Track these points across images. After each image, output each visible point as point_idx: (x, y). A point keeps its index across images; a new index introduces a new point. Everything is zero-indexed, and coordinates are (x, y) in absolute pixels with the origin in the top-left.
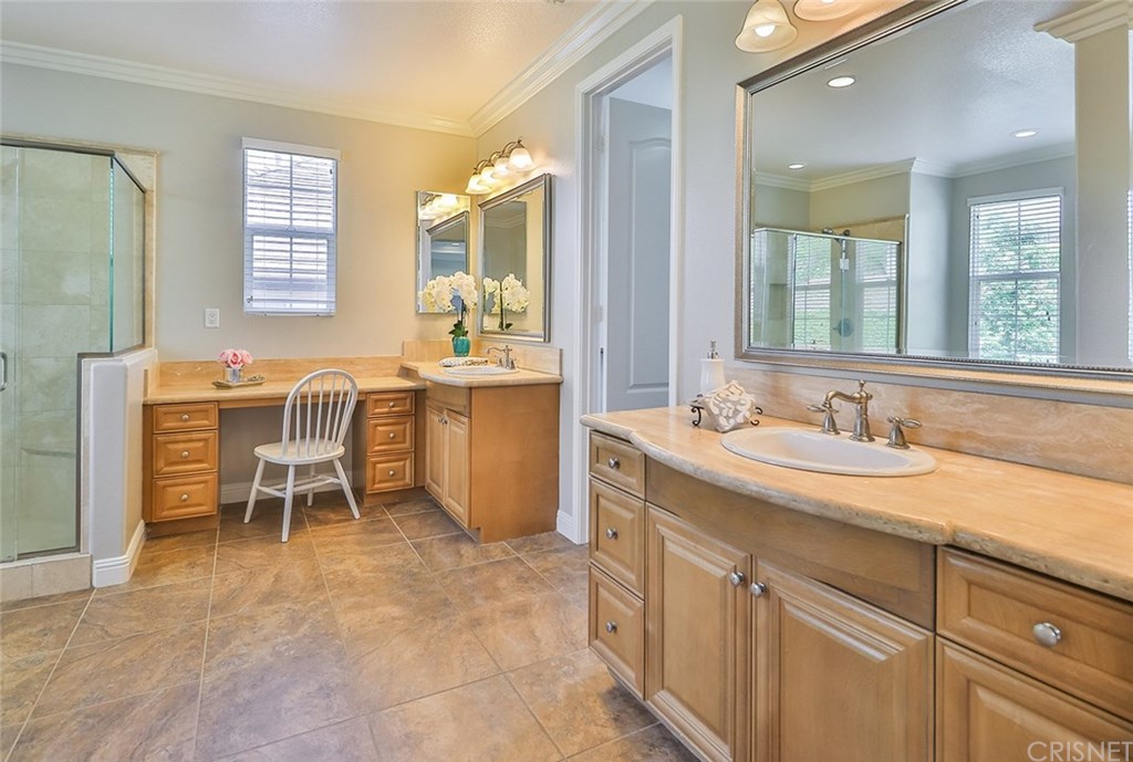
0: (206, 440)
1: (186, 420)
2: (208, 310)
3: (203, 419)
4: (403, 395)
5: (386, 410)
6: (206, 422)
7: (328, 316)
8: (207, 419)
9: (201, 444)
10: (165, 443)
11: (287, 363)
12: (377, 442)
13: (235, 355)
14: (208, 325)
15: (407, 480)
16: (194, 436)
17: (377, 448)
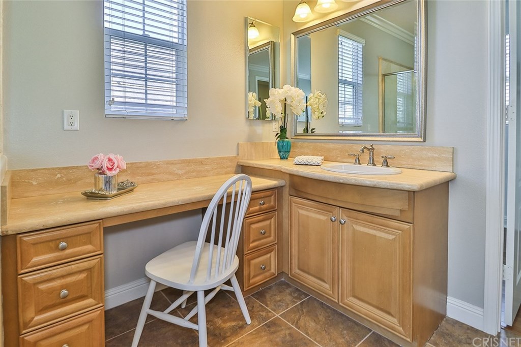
0: (89, 270)
1: (64, 249)
2: (67, 112)
3: (85, 244)
4: (268, 193)
5: (257, 208)
6: (89, 247)
7: (182, 120)
8: (91, 243)
9: (83, 276)
10: (35, 284)
11: (148, 165)
12: (251, 240)
13: (110, 160)
14: (66, 127)
15: (273, 271)
16: (74, 267)
17: (252, 245)
